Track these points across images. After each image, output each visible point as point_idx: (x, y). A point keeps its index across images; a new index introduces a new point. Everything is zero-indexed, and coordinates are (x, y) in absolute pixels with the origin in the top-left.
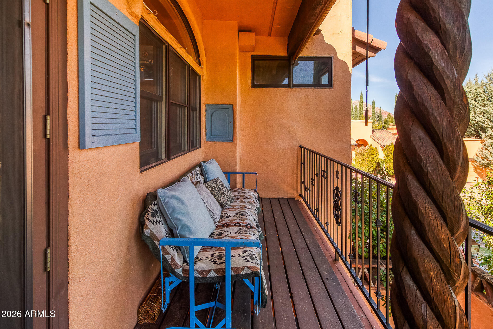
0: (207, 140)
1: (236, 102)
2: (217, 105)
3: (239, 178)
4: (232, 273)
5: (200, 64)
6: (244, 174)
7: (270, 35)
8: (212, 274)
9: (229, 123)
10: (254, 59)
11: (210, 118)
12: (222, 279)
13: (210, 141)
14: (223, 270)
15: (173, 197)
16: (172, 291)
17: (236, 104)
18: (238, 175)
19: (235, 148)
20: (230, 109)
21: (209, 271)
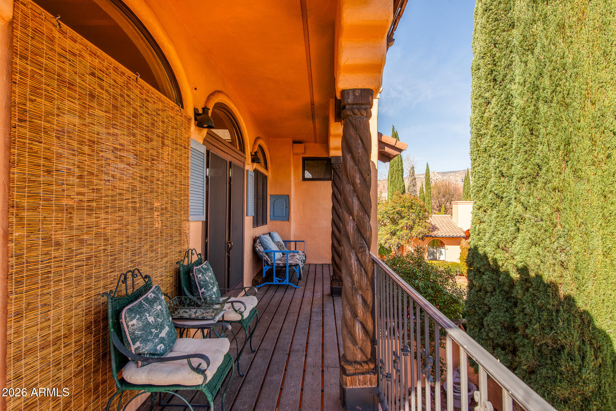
0: (271, 220)
1: (291, 194)
2: (278, 195)
3: (293, 244)
4: (289, 265)
5: (266, 168)
6: (296, 242)
7: (316, 142)
8: (281, 265)
9: (286, 208)
10: (304, 159)
11: (273, 204)
12: (285, 267)
13: (273, 220)
14: (286, 264)
15: (265, 238)
16: (266, 272)
17: (291, 195)
18: (292, 243)
19: (290, 225)
20: (287, 198)
21: (280, 264)
